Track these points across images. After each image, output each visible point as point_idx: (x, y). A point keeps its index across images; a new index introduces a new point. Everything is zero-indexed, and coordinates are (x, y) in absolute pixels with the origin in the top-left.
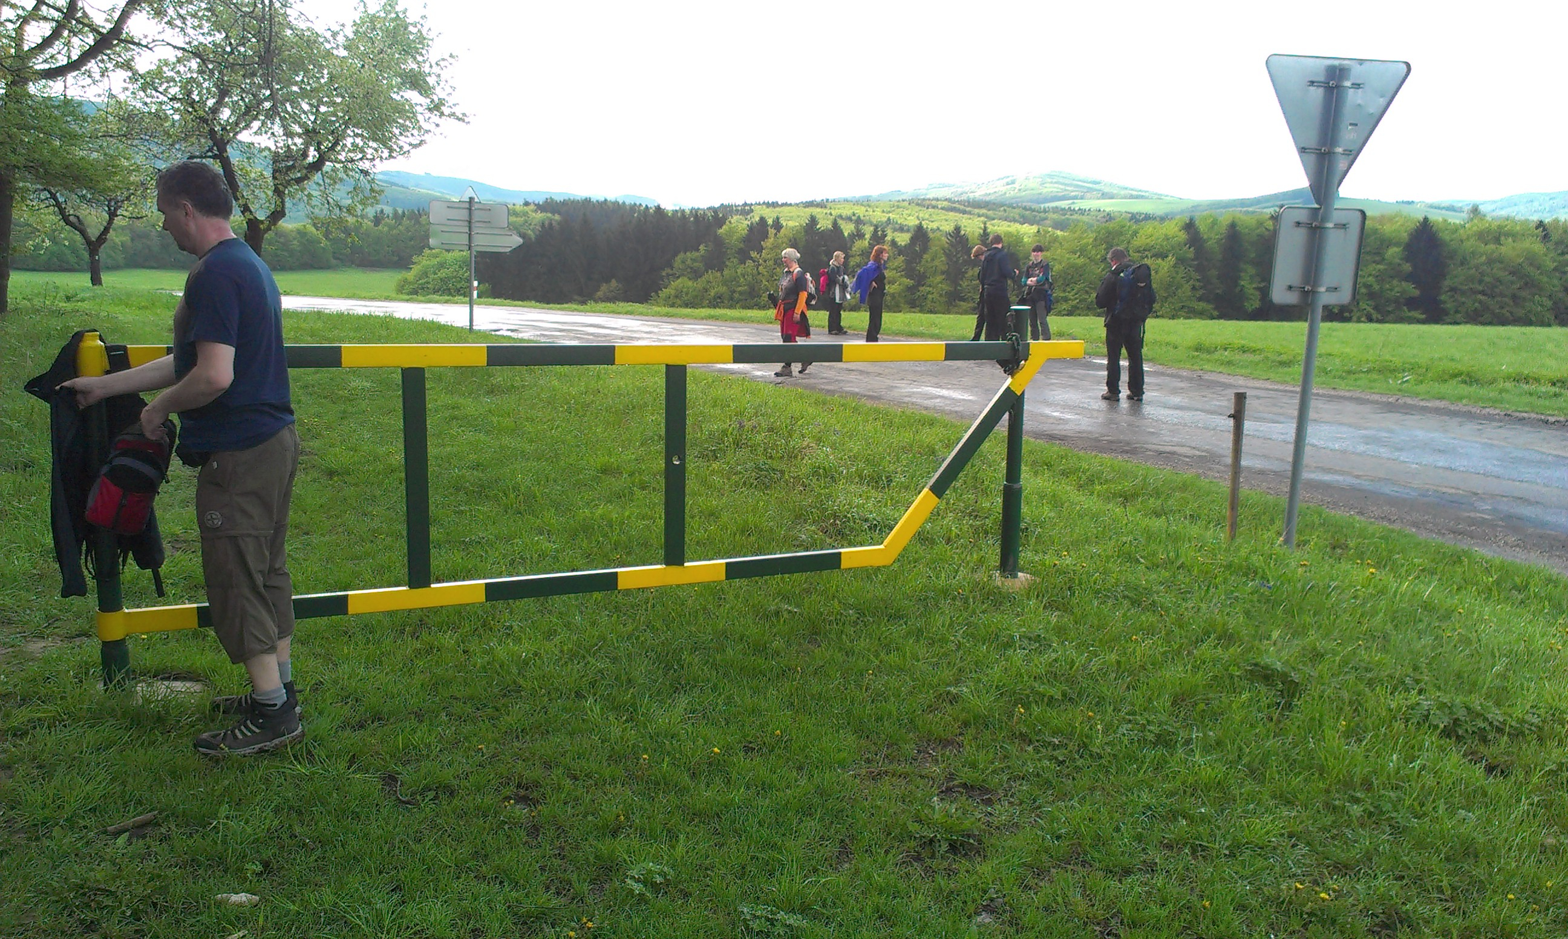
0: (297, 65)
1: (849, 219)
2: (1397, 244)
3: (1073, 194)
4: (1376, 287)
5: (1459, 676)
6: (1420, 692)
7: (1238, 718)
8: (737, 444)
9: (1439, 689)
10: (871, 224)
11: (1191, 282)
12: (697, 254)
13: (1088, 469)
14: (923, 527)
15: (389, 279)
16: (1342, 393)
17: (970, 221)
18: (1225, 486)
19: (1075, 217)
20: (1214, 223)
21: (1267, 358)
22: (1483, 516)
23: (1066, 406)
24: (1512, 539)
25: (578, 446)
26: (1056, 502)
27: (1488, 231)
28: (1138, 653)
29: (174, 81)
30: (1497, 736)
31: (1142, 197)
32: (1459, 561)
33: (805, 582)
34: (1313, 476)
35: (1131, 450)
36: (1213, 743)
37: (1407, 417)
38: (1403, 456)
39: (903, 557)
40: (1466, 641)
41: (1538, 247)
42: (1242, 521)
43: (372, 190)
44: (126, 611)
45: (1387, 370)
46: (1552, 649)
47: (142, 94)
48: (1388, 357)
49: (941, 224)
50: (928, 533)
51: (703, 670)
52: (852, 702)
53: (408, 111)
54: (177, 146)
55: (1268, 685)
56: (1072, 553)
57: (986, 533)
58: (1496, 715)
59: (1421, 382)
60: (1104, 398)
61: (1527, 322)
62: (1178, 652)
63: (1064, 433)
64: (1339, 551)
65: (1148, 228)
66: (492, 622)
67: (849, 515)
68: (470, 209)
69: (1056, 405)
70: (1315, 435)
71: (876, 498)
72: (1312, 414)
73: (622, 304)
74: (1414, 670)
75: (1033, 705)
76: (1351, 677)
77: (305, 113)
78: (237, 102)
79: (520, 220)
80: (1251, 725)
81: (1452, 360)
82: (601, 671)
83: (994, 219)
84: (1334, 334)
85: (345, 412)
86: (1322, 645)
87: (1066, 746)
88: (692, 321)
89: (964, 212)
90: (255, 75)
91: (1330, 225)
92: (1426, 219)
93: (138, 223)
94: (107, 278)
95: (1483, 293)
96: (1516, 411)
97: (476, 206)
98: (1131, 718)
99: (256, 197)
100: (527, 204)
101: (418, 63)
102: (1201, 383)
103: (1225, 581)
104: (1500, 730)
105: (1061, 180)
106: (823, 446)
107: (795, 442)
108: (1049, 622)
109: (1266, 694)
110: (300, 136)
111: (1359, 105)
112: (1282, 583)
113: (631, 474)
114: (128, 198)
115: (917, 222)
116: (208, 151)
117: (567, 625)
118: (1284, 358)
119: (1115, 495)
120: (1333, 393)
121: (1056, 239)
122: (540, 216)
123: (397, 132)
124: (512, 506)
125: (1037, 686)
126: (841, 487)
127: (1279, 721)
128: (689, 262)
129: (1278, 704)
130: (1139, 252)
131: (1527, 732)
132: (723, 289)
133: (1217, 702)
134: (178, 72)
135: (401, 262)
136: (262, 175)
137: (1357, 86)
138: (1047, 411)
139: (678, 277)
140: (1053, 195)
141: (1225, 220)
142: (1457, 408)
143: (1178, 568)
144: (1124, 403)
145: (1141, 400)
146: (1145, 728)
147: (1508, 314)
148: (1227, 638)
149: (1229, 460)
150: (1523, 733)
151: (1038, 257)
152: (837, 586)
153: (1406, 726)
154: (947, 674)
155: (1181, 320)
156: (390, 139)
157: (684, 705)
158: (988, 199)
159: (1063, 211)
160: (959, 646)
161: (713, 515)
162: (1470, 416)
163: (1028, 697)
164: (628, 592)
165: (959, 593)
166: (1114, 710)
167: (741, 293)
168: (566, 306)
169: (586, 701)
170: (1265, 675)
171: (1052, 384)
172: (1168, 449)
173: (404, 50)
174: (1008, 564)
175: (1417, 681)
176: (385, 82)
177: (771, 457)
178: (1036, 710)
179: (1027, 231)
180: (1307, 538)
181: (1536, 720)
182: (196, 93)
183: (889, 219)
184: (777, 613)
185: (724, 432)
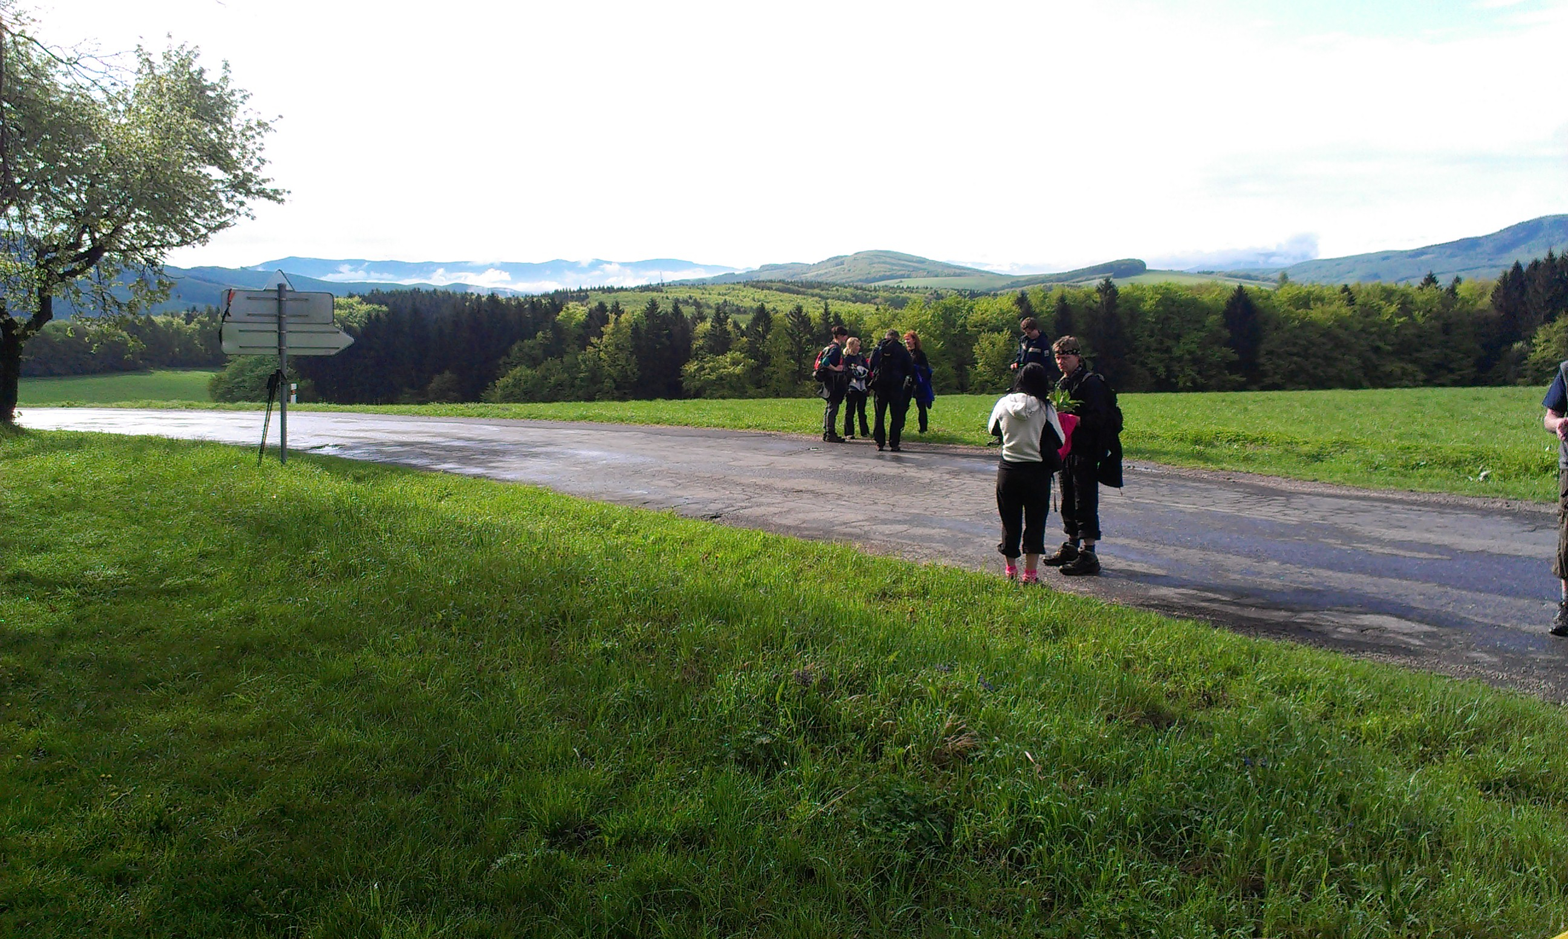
2: (1216, 312)
3: (900, 273)
10: (710, 306)
12: (535, 341)
17: (811, 302)
20: (1045, 297)
27: (1298, 297)
31: (965, 274)
41: (1346, 311)
49: (780, 304)
65: (982, 304)
68: (280, 301)
79: (346, 314)
89: (798, 293)
92: (1241, 290)
95: (1297, 355)
97: (289, 295)
100: (351, 295)
101: (218, 132)
105: (888, 260)
115: (756, 304)
121: (895, 316)
122: (365, 308)
128: (526, 350)
132: (563, 377)
139: (516, 366)
140: (882, 274)
141: (1055, 293)
158: (819, 280)
159: (893, 289)
183: (725, 301)
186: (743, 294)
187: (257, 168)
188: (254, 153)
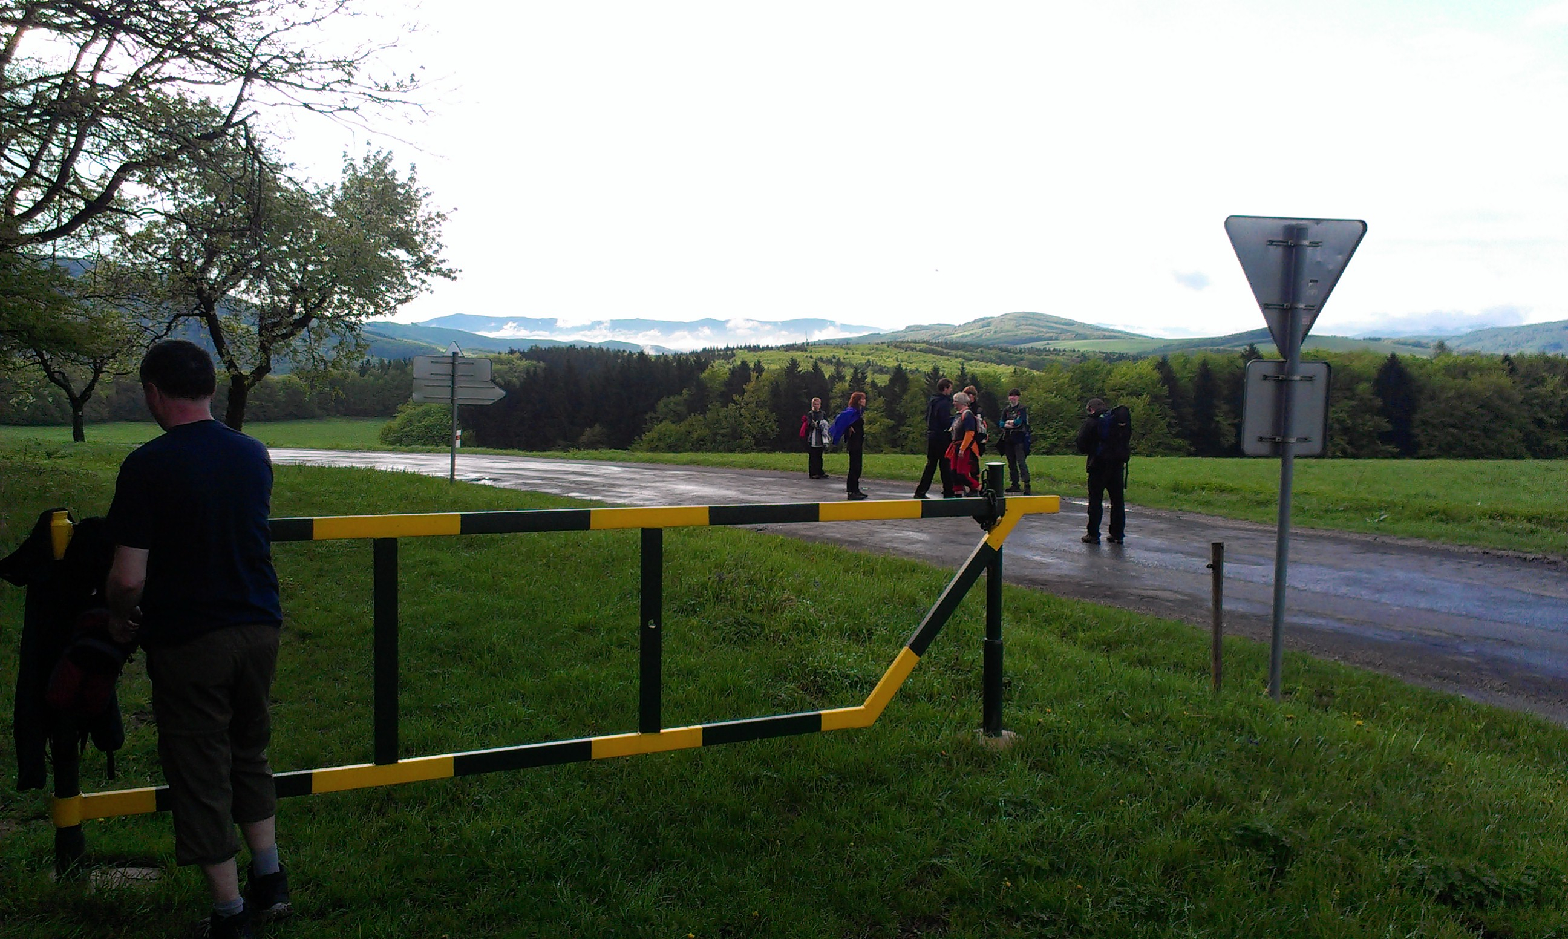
0: (286, 226)
1: (829, 362)
2: (1367, 380)
3: (1048, 335)
4: (1349, 423)
5: (1452, 836)
6: (1413, 855)
7: (1230, 889)
8: (717, 598)
9: (1432, 850)
10: (851, 366)
11: (1167, 419)
12: (680, 398)
13: (1071, 616)
14: (905, 684)
15: (373, 428)
16: (1321, 533)
17: (948, 362)
18: (1208, 631)
19: (1051, 357)
20: (1187, 361)
21: (1244, 498)
22: (1468, 659)
23: (1048, 550)
24: (1497, 683)
25: (555, 602)
26: (1039, 654)
27: (1455, 366)
28: (1126, 818)
29: (164, 243)
30: (1494, 900)
31: (1115, 338)
32: (1446, 707)
33: (784, 746)
34: (1295, 620)
35: (1112, 595)
36: (1205, 915)
37: (1385, 557)
38: (1385, 598)
39: (886, 717)
40: (1456, 797)
41: (1505, 381)
42: (1227, 669)
43: (357, 345)
44: (83, 795)
45: (1363, 509)
46: (1544, 803)
47: (131, 256)
48: (1365, 495)
49: (920, 365)
50: (910, 689)
51: (678, 845)
52: (834, 879)
53: (395, 268)
54: (164, 305)
55: (1259, 851)
56: (1056, 708)
57: (969, 688)
58: (1491, 877)
59: (1398, 520)
60: (1085, 541)
61: (1499, 454)
62: (1168, 818)
63: (1046, 577)
64: (1325, 699)
65: (1123, 367)
66: (461, 796)
67: (830, 672)
68: (453, 364)
69: (1038, 549)
70: (1298, 577)
71: (856, 653)
72: (1291, 556)
73: (604, 451)
74: (1407, 829)
75: (1020, 877)
76: (1343, 841)
77: (292, 271)
78: (225, 262)
79: (505, 367)
80: (1244, 895)
81: (1428, 496)
82: (572, 849)
83: (971, 360)
84: (1309, 470)
85: (321, 570)
86: (1313, 805)
87: (1055, 921)
88: (674, 467)
89: (942, 354)
90: (244, 236)
91: (1297, 378)
92: (1393, 356)
93: (122, 380)
94: (89, 432)
95: (1454, 426)
96: (1493, 549)
97: (460, 361)
98: (1120, 889)
99: (242, 353)
100: (512, 352)
101: (405, 222)
102: (1181, 525)
103: (1212, 736)
104: (1497, 895)
105: (1035, 322)
106: (803, 599)
107: (775, 594)
108: (1035, 784)
109: (1258, 861)
110: (287, 293)
111: (1319, 262)
112: (1269, 739)
113: (609, 631)
114: (113, 356)
115: (896, 364)
116: (195, 309)
117: (539, 798)
118: (1262, 497)
119: (1098, 643)
120: (1311, 532)
121: (1032, 379)
122: (524, 363)
123: (383, 289)
124: (487, 667)
125: (1023, 855)
126: (821, 641)
127: (1272, 890)
128: (672, 406)
129: (1271, 870)
130: (1114, 391)
131: (1524, 895)
132: (705, 432)
133: (1209, 870)
134: (168, 234)
135: (387, 411)
136: (248, 331)
137: (1315, 244)
138: (1028, 555)
139: (661, 421)
140: (1028, 336)
141: (1197, 358)
142: (1435, 546)
143: (1164, 723)
144: (1105, 547)
145: (1122, 543)
146: (1135, 900)
147: (1480, 447)
148: (1216, 799)
149: (1210, 604)
150: (1519, 897)
151: (1014, 401)
152: (817, 749)
153: (1401, 892)
154: (932, 844)
155: (1159, 458)
156: (377, 295)
157: (659, 884)
158: (965, 341)
159: (1039, 352)
160: (943, 812)
161: (690, 673)
162: (1447, 554)
163: (1015, 868)
164: (601, 761)
165: (942, 755)
166: (1103, 881)
167: (723, 436)
168: (548, 453)
169: (556, 883)
170: (1255, 840)
171: (1032, 527)
172: (1151, 593)
173: (391, 210)
174: (992, 723)
175: (1410, 843)
176: (372, 241)
177: (751, 611)
178: (1023, 883)
179: (1004, 371)
180: (1293, 685)
181: (1531, 883)
182: (185, 253)
183: (869, 361)
184: (756, 780)
185: (704, 586)
186: (886, 354)
187: (436, 252)
188: (434, 239)
